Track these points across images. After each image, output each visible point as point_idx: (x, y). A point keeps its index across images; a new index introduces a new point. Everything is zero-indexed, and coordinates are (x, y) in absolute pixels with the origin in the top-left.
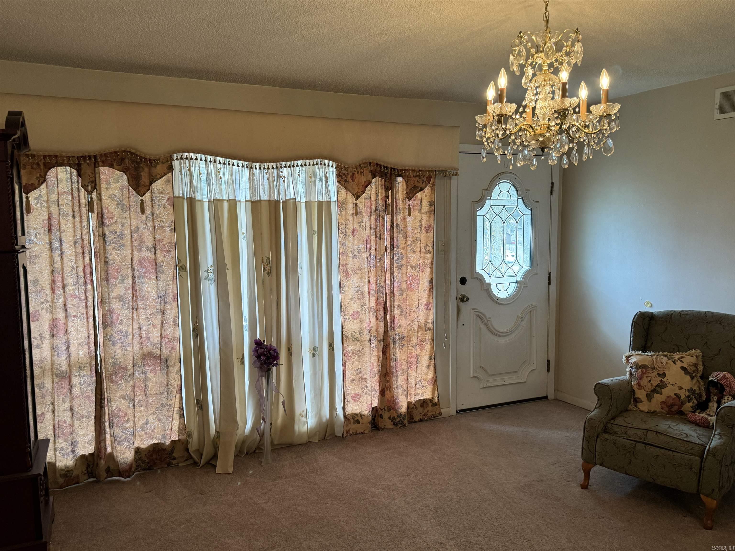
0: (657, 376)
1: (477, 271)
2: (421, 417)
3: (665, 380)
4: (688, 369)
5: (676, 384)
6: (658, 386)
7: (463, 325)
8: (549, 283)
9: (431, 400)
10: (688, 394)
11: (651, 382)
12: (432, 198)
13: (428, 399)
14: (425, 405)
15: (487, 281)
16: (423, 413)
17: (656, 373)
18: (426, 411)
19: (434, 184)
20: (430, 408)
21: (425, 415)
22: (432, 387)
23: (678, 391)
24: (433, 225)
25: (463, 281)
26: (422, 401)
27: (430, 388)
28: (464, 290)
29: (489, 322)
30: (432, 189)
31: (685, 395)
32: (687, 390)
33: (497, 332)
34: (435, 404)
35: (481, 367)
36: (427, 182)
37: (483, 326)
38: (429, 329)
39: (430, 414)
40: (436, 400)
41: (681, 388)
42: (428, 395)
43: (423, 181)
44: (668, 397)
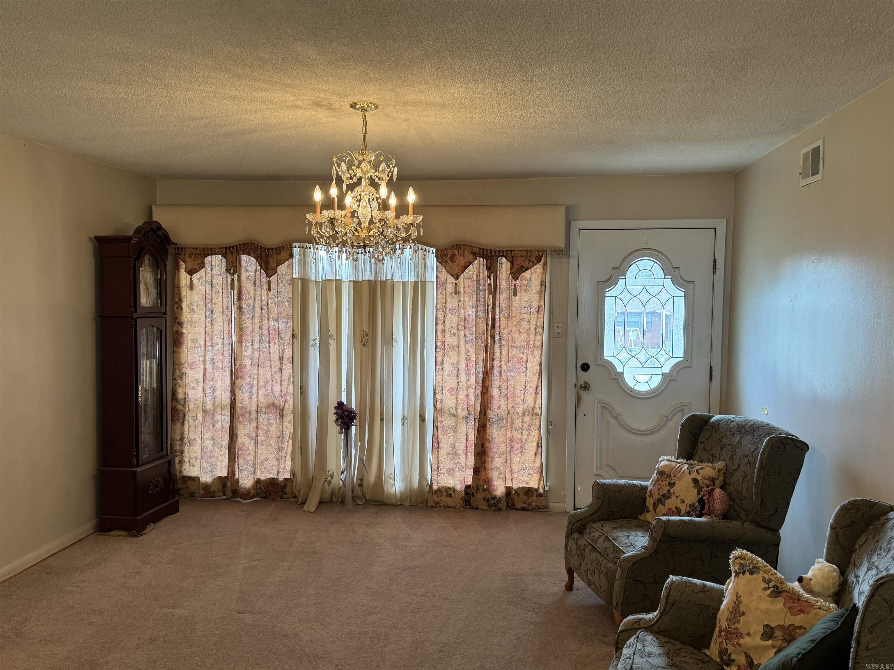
0: (667, 485)
1: (605, 358)
2: (524, 505)
3: (672, 490)
4: (700, 481)
5: (679, 496)
6: (663, 496)
7: (585, 415)
8: (711, 379)
9: (537, 490)
10: (688, 509)
11: (660, 491)
12: (542, 278)
13: (534, 488)
14: (530, 493)
15: (619, 369)
16: (527, 502)
17: (668, 482)
18: (530, 500)
19: (545, 264)
20: (535, 498)
21: (529, 504)
22: (539, 476)
23: (679, 505)
24: (543, 306)
25: (585, 367)
26: (527, 490)
27: (536, 477)
28: (584, 377)
29: (619, 416)
30: (544, 269)
31: (686, 510)
32: (688, 504)
33: (630, 429)
34: (540, 495)
35: (608, 465)
36: (535, 262)
37: (612, 420)
38: (537, 415)
39: (534, 504)
40: (541, 490)
41: (683, 502)
42: (533, 484)
43: (530, 261)
44: (669, 509)
